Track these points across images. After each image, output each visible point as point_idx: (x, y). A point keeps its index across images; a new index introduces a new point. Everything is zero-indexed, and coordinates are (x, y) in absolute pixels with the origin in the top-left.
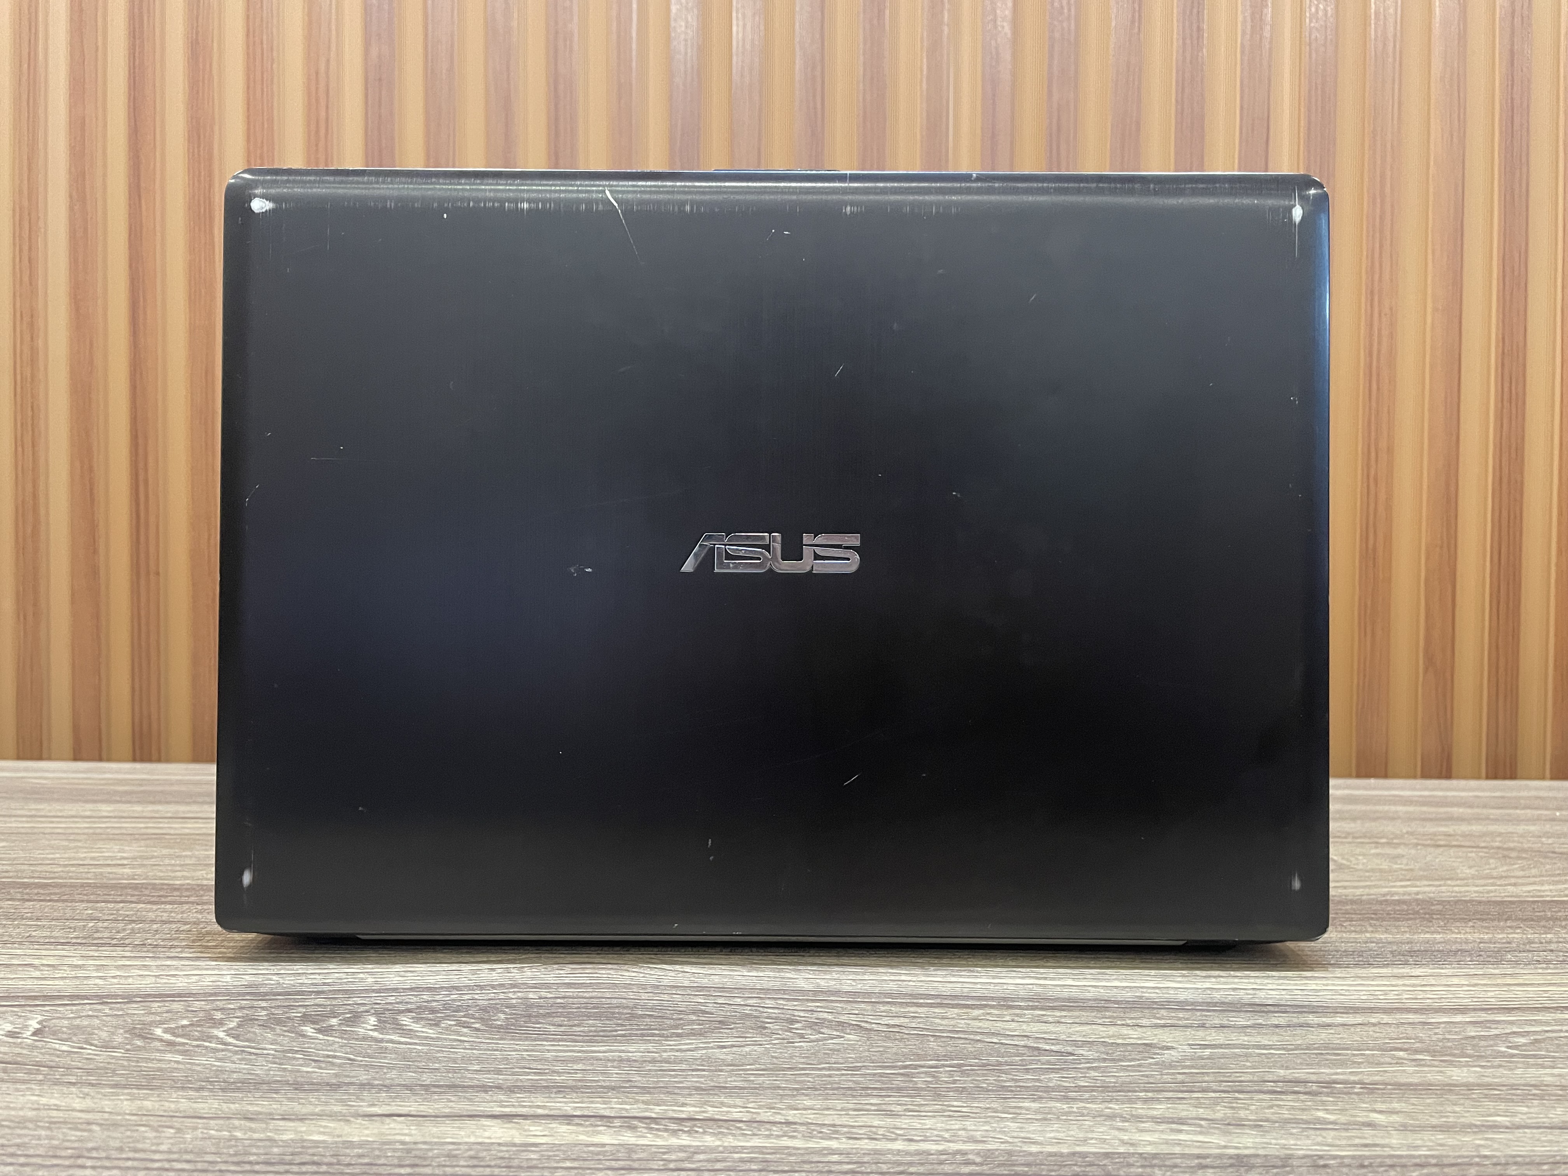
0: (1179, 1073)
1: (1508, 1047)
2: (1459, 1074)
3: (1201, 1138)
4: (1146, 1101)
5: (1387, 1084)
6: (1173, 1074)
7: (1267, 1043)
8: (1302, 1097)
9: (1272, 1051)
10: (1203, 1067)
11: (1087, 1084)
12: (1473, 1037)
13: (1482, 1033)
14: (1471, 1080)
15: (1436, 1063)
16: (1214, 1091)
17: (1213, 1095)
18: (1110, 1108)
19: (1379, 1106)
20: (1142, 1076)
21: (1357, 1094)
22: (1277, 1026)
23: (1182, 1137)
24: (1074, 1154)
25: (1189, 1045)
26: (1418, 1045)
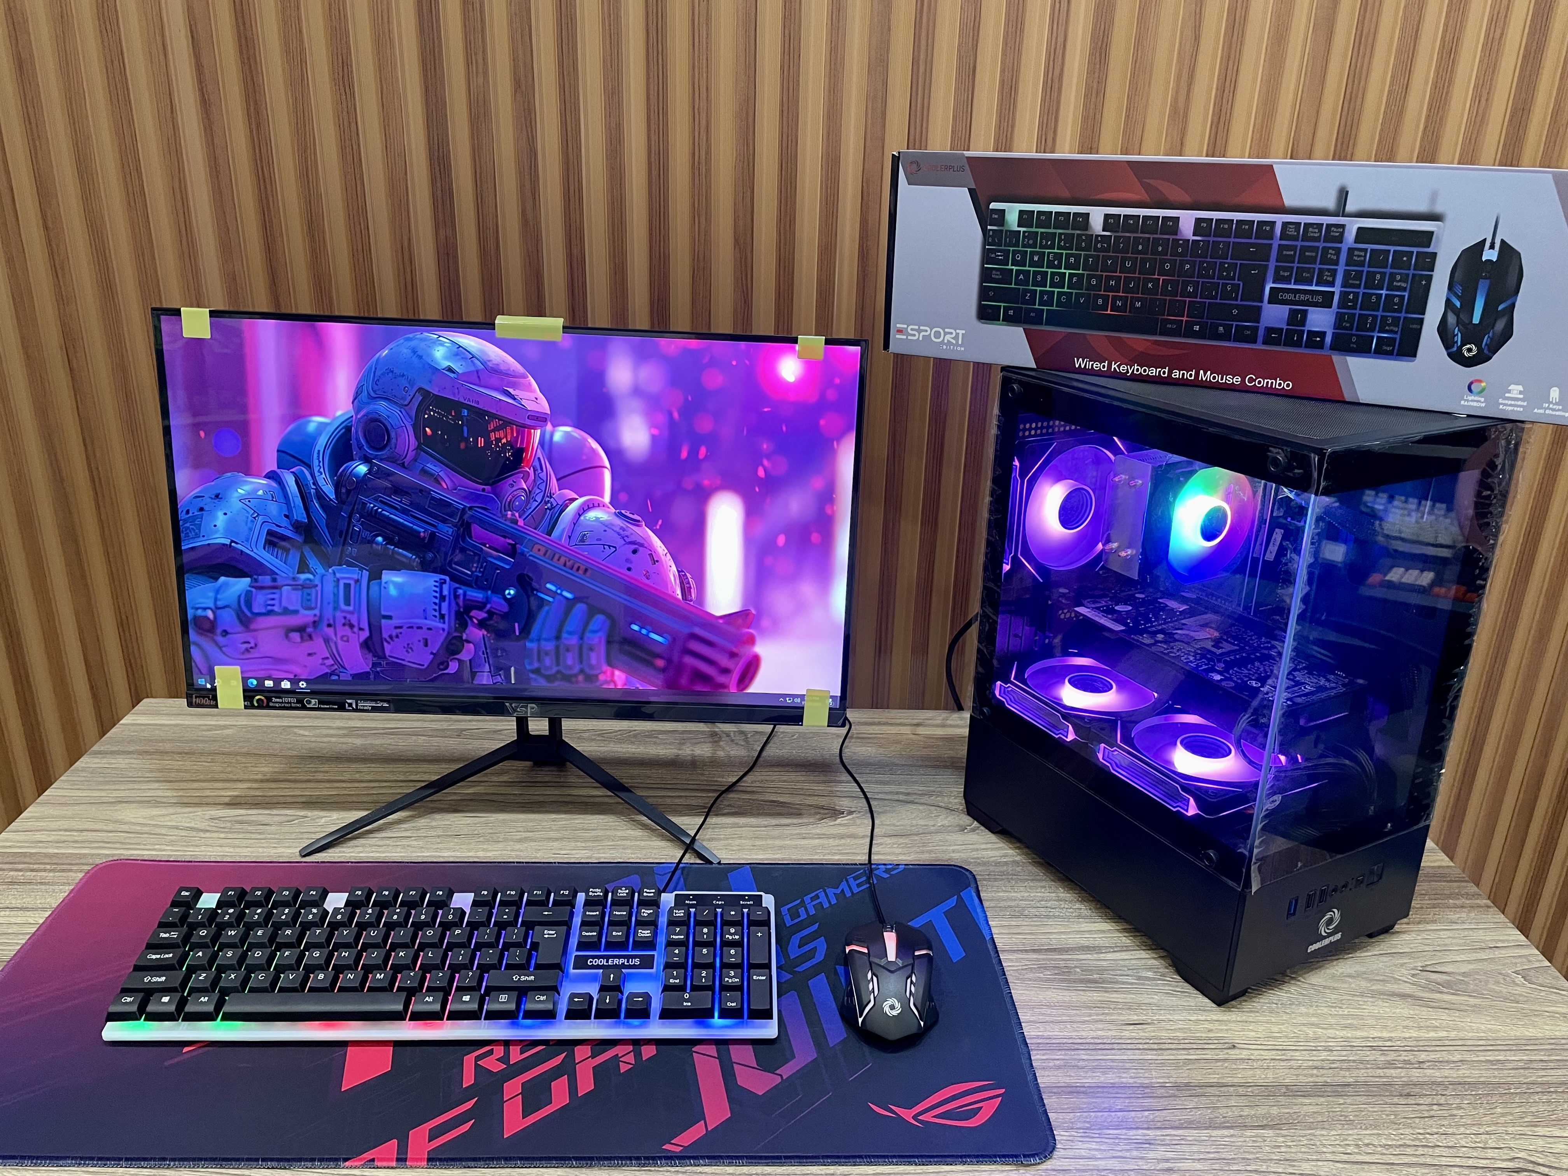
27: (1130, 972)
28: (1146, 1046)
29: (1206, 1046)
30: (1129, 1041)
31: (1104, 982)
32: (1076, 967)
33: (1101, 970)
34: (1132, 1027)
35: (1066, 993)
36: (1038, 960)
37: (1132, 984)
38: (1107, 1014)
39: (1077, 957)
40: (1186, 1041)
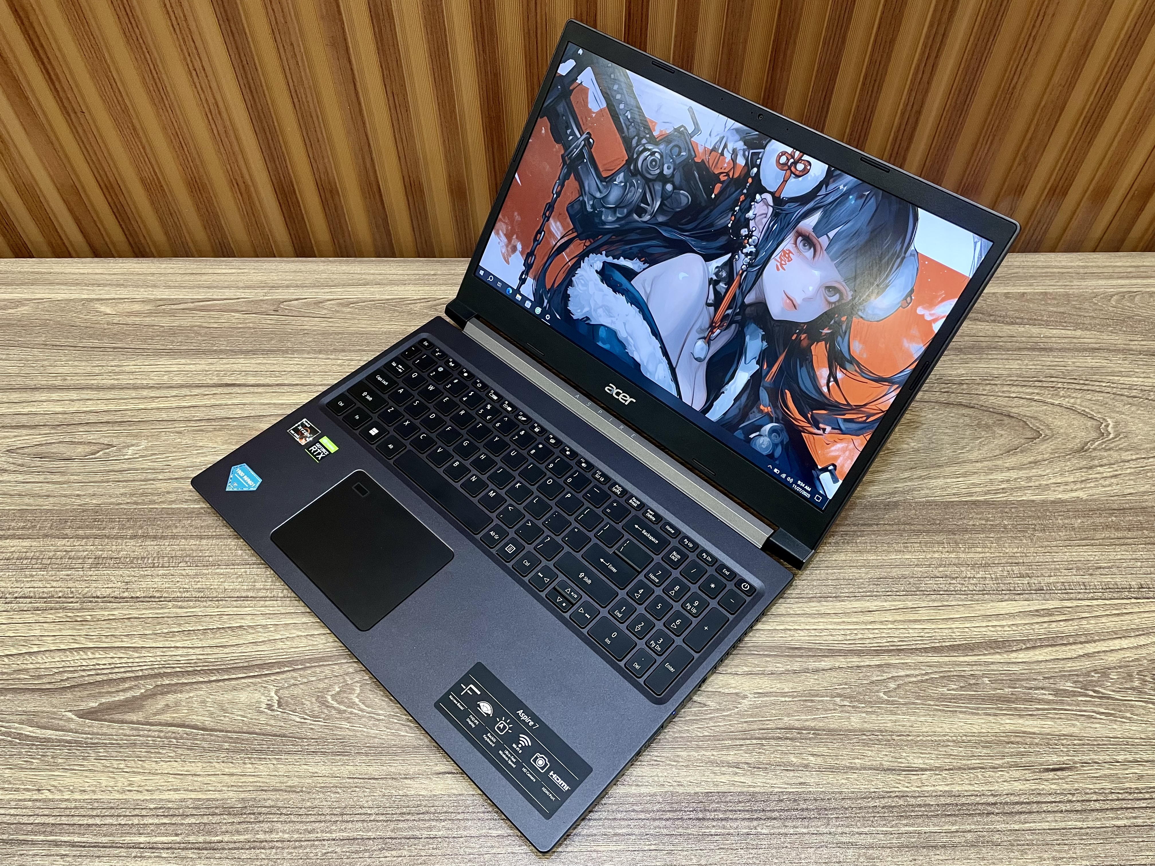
0: (746, 722)
1: (885, 693)
2: (855, 721)
3: (742, 779)
4: (728, 748)
5: (824, 730)
6: (742, 723)
7: (786, 690)
8: (788, 742)
9: (787, 699)
10: (755, 716)
11: (707, 734)
12: (873, 682)
13: (879, 678)
14: (858, 726)
15: (849, 708)
16: (756, 739)
17: (754, 741)
18: (713, 755)
19: (816, 750)
20: (730, 725)
21: (810, 739)
22: (795, 672)
23: (737, 779)
24: (695, 793)
25: (755, 693)
26: (849, 690)
27: (1046, 683)
28: (1068, 807)
29: (1138, 804)
30: (1050, 799)
31: (1016, 700)
32: (984, 675)
33: (1014, 681)
34: (1051, 775)
35: (975, 719)
36: (940, 665)
37: (1048, 702)
38: (1022, 754)
39: (983, 658)
40: (1114, 797)
